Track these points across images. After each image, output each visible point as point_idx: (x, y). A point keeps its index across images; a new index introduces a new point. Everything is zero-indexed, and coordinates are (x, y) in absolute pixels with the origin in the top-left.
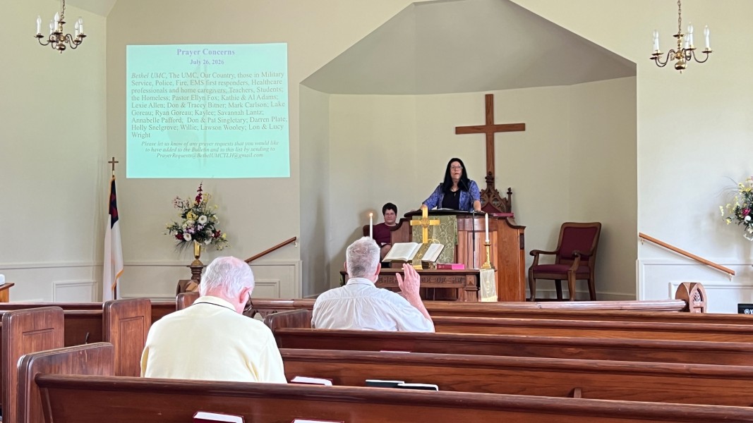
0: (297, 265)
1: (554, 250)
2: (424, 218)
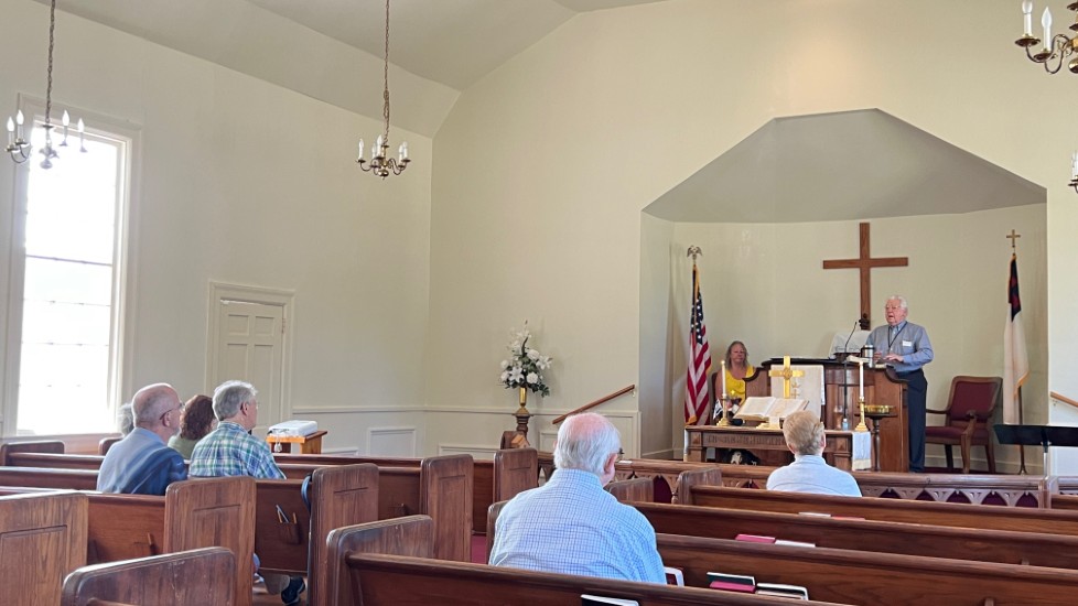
0: (635, 417)
1: (943, 408)
2: (786, 368)
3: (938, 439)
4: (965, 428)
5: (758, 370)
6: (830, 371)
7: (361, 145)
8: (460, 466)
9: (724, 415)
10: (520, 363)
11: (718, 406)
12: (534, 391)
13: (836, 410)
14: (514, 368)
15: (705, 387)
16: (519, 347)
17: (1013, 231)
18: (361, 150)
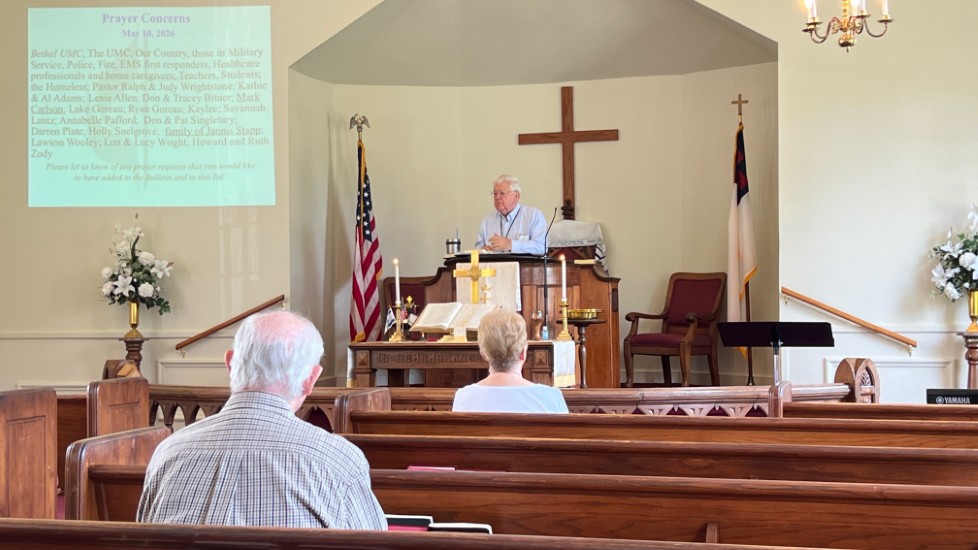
1: (659, 311)
2: (474, 268)
3: (653, 349)
4: (685, 334)
5: (440, 270)
6: (527, 269)
9: (398, 328)
10: (129, 271)
11: (391, 316)
12: (148, 307)
13: (534, 317)
14: (120, 277)
15: (376, 296)
16: (128, 248)
17: (740, 96)
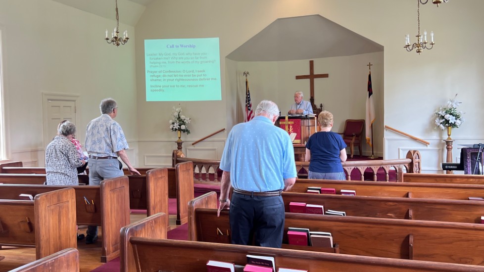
4: (352, 140)
7: (107, 32)
8: (162, 172)
10: (178, 121)
12: (184, 132)
14: (175, 123)
16: (177, 114)
17: (370, 63)
18: (107, 34)
